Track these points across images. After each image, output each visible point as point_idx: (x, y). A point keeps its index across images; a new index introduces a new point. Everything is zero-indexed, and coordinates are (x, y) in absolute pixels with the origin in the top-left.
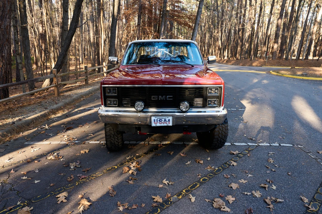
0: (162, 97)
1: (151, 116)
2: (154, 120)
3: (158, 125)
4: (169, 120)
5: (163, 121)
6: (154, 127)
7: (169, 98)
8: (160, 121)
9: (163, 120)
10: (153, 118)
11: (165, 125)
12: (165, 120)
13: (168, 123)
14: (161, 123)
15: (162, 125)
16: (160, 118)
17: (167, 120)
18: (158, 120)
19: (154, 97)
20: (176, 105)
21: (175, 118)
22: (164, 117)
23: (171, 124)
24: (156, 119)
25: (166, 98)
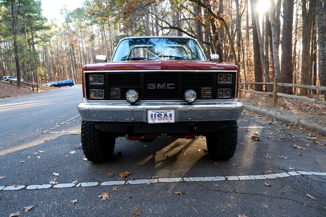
0: (161, 86)
1: (147, 109)
2: (152, 115)
3: (157, 121)
4: (171, 115)
5: (163, 117)
6: (151, 124)
7: (170, 86)
8: (159, 116)
9: (163, 114)
10: (150, 113)
11: (166, 121)
12: (166, 115)
13: (169, 118)
14: (160, 118)
15: (162, 121)
16: (158, 112)
17: (168, 115)
18: (157, 114)
19: (151, 86)
20: (178, 95)
21: (179, 112)
22: (164, 111)
23: (173, 121)
24: (153, 113)
25: (166, 86)
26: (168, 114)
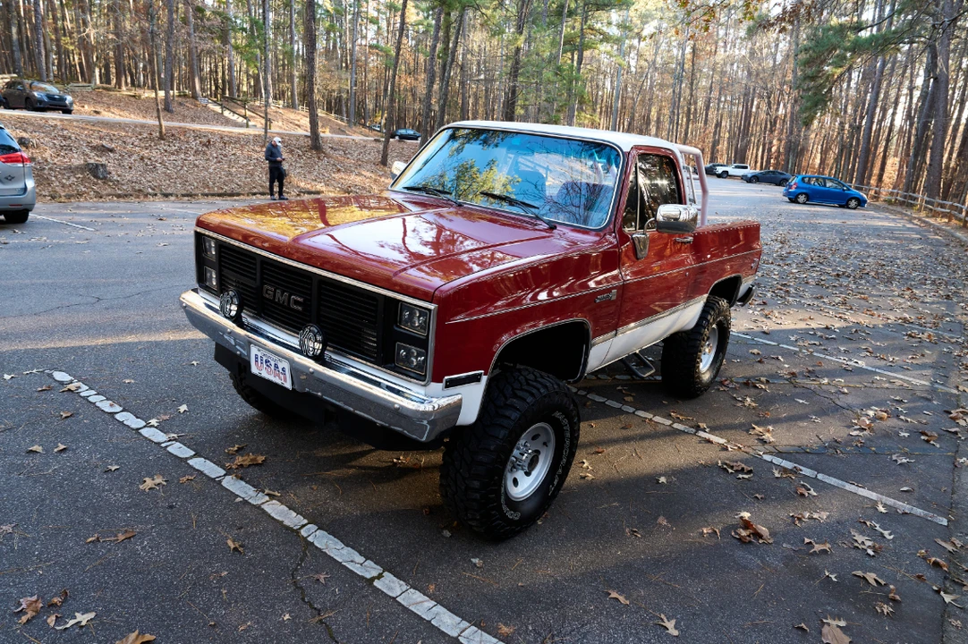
0: (282, 296)
1: (250, 342)
2: (256, 357)
3: (265, 374)
4: (283, 369)
5: (273, 367)
6: (255, 376)
7: (296, 302)
8: (268, 365)
9: (273, 363)
10: (254, 351)
11: (277, 380)
12: (276, 366)
13: (283, 376)
14: (269, 370)
15: (271, 378)
16: (265, 355)
17: (280, 369)
18: (264, 359)
19: (267, 290)
21: (296, 370)
22: (276, 358)
23: (288, 385)
24: (260, 354)
25: (289, 300)
26: (280, 367)
